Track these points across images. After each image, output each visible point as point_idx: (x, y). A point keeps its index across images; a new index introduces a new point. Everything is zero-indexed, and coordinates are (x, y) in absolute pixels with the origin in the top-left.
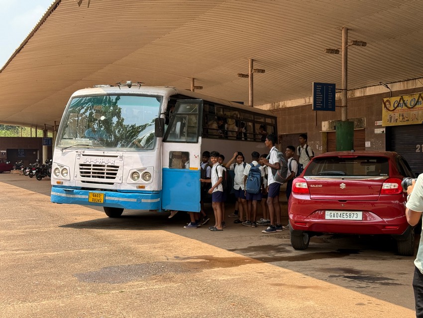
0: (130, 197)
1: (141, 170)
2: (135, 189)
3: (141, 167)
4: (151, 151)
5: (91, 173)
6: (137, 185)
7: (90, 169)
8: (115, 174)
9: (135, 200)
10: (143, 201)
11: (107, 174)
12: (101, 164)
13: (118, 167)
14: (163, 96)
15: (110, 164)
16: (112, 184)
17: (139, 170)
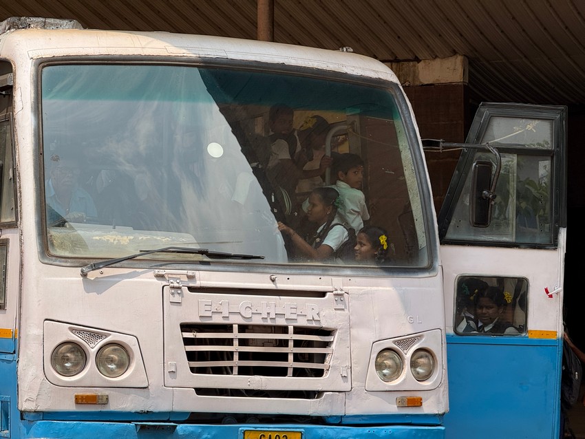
1: (406, 342)
2: (392, 408)
3: (406, 330)
5: (236, 357)
7: (229, 342)
8: (322, 358)
11: (298, 357)
12: (269, 323)
15: (302, 322)
17: (398, 343)
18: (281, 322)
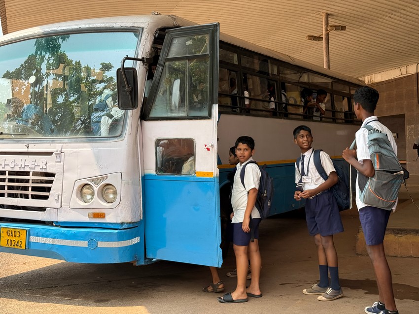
0: (74, 237)
1: (96, 180)
2: (85, 219)
3: (96, 173)
4: (116, 140)
5: (6, 188)
6: (91, 211)
7: (4, 180)
8: (49, 189)
9: (85, 244)
10: (101, 244)
11: (34, 189)
12: (22, 170)
13: (53, 175)
14: (143, 28)
15: (38, 170)
16: (43, 209)
17: (93, 181)
18: (27, 169)
